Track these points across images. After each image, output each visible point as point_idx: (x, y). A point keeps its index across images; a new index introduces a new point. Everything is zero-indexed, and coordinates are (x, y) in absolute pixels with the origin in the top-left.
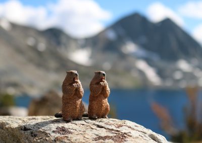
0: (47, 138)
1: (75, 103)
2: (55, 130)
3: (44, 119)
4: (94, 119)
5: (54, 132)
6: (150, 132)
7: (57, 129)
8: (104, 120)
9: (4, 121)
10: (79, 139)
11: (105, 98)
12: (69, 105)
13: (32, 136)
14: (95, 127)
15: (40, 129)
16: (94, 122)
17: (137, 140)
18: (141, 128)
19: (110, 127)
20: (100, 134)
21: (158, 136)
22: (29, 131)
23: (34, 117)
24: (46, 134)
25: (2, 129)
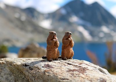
0: (39, 71)
1: (54, 50)
2: (44, 66)
3: (35, 60)
4: (65, 60)
5: (43, 67)
6: (98, 67)
7: (44, 65)
8: (71, 60)
9: (12, 61)
10: (59, 71)
11: (71, 47)
12: (51, 51)
13: (30, 69)
14: (66, 64)
15: (35, 66)
16: (65, 61)
17: (92, 72)
18: (93, 65)
19: (76, 64)
20: (70, 68)
21: (103, 70)
22: (28, 67)
23: (29, 58)
24: (38, 68)
25: (11, 65)
